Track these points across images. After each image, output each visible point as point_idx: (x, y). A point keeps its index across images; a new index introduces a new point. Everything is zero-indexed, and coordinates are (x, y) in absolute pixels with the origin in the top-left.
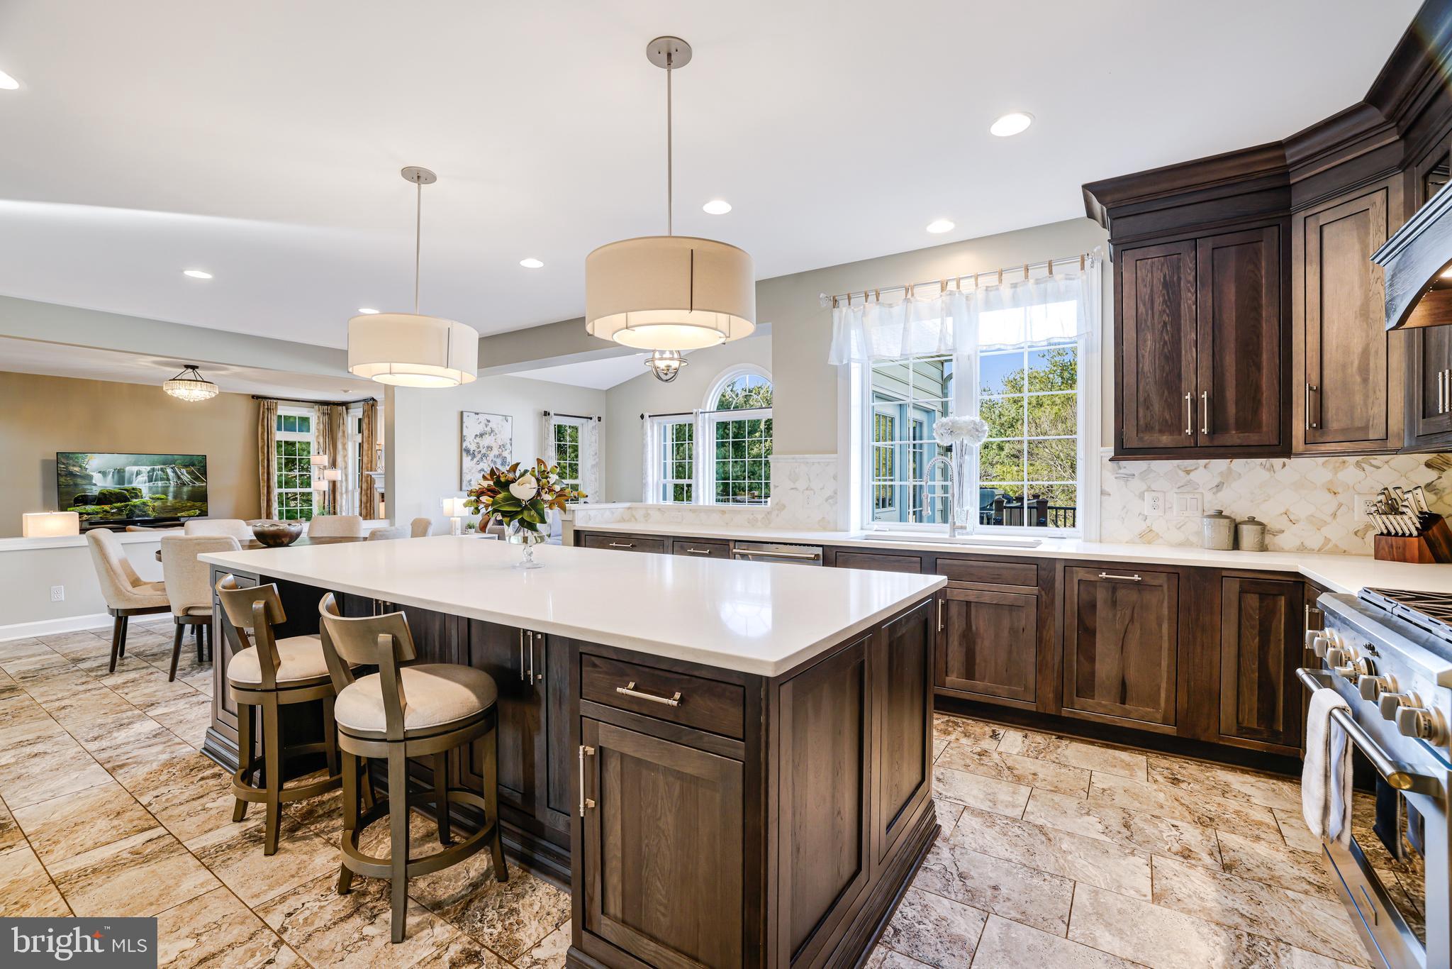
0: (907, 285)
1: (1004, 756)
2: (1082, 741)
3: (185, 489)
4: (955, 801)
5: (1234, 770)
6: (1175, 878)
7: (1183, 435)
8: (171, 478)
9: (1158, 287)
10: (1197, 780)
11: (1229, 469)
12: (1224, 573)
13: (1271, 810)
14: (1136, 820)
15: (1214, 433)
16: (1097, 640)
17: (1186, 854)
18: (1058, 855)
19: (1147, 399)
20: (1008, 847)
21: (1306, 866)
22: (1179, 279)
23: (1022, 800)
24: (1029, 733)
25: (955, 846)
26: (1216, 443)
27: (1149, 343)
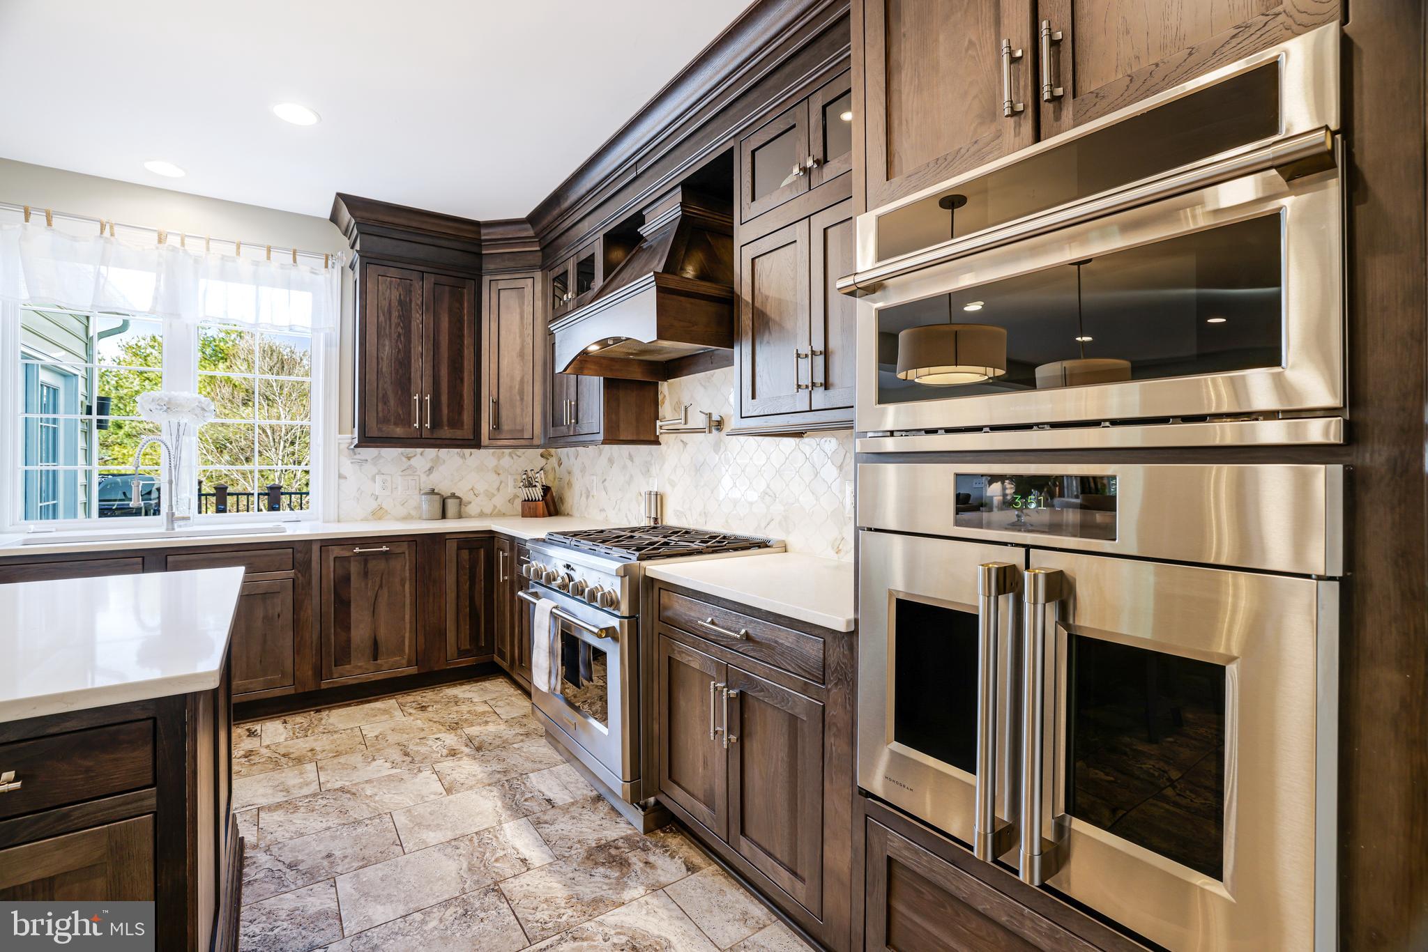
0: (104, 220)
1: (273, 747)
2: (339, 707)
4: (244, 809)
5: (455, 685)
6: (453, 772)
7: (412, 428)
9: (395, 303)
10: (436, 702)
11: (437, 456)
12: (447, 537)
13: (486, 702)
14: (411, 747)
15: (433, 428)
16: (352, 610)
17: (453, 753)
18: (367, 802)
19: (385, 396)
20: (321, 819)
21: (516, 726)
22: (411, 300)
23: (312, 776)
24: (287, 718)
25: (269, 846)
26: (435, 436)
27: (387, 348)
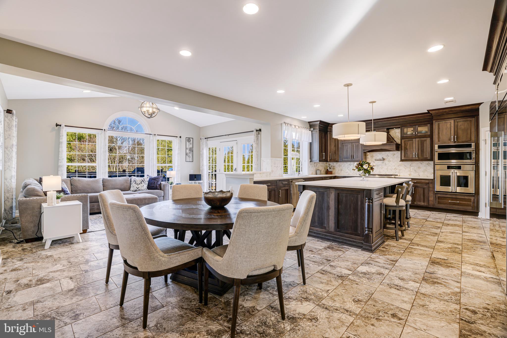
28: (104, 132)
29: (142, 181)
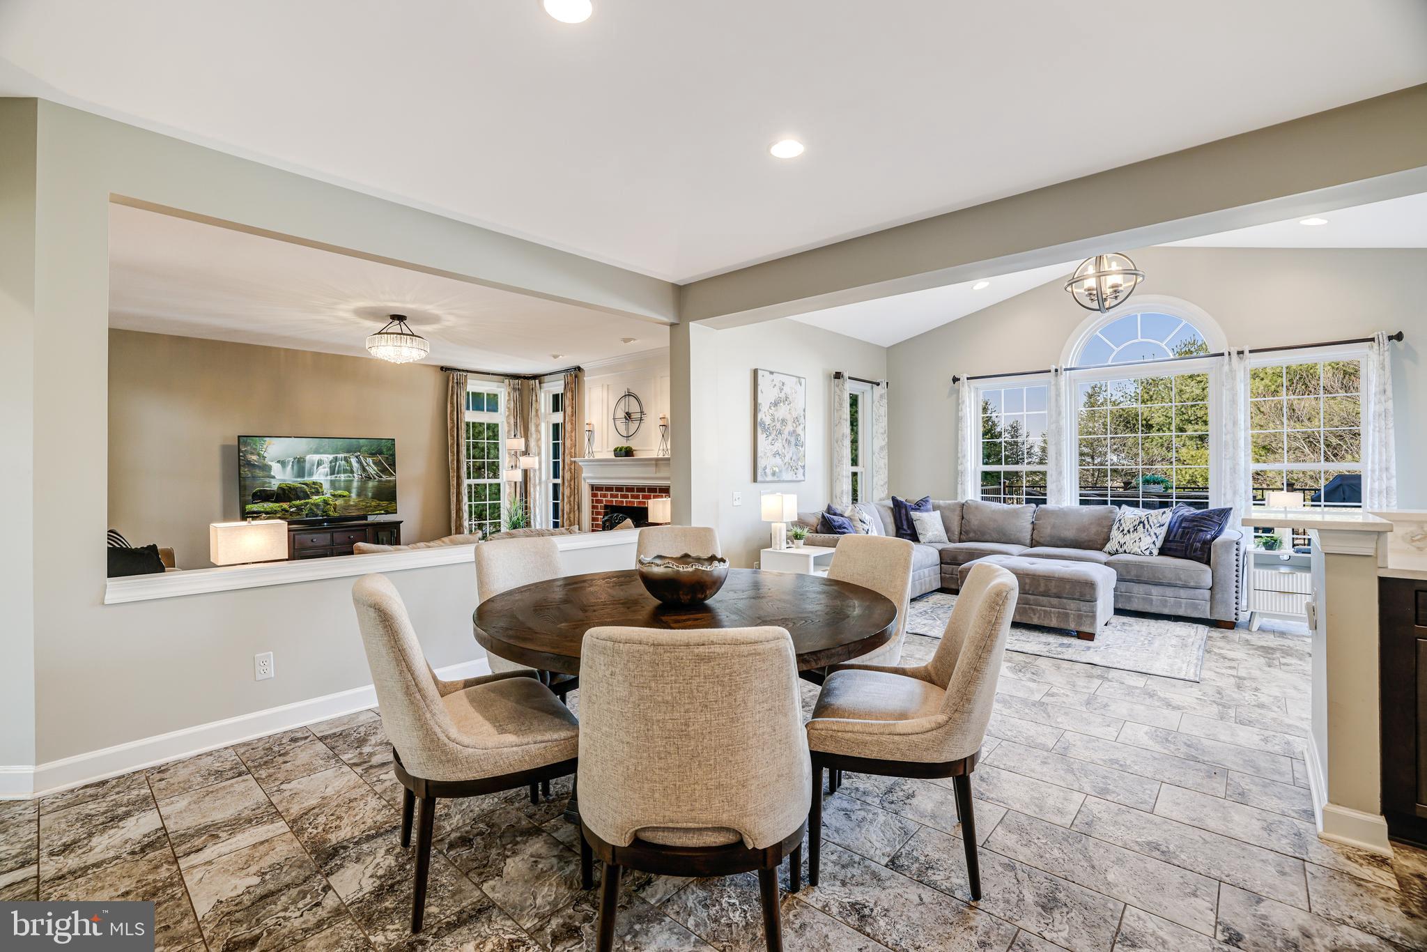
3: (371, 484)
8: (355, 469)
28: (1057, 375)
29: (1140, 522)
